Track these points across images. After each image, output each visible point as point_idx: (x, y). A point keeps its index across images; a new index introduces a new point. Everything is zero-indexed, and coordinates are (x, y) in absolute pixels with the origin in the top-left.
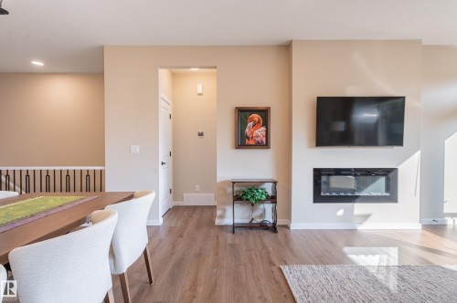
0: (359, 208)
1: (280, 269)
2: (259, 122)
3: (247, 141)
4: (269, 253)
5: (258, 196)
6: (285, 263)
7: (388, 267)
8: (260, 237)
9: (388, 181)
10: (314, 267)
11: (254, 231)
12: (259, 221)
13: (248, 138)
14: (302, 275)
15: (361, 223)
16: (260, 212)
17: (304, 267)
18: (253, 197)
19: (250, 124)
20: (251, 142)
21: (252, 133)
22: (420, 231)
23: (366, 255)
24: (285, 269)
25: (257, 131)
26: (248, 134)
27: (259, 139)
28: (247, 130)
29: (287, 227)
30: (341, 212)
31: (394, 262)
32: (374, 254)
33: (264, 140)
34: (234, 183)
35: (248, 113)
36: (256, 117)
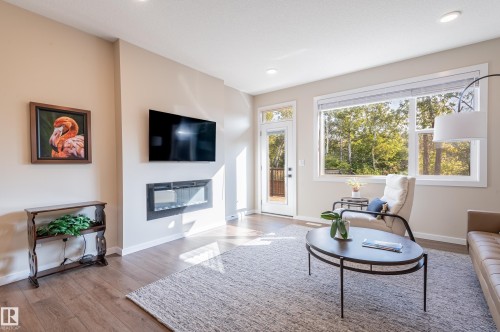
0: (186, 217)
1: (127, 299)
2: (73, 128)
3: (53, 152)
4: (105, 289)
5: (78, 225)
6: (131, 291)
7: (215, 258)
8: (84, 277)
9: (206, 191)
10: (161, 281)
11: (73, 274)
12: (75, 259)
13: (56, 149)
14: (154, 293)
15: (187, 231)
16: (78, 246)
17: (152, 286)
18: (70, 228)
19: (58, 130)
20: (61, 154)
21: (62, 142)
22: (226, 226)
23: (198, 254)
24: (133, 296)
25: (70, 140)
26: (56, 144)
27: (73, 151)
28: (53, 137)
29: (117, 255)
30: (172, 225)
31: (218, 253)
32: (203, 252)
33: (82, 152)
34: (36, 213)
35: (54, 114)
36: (68, 121)
